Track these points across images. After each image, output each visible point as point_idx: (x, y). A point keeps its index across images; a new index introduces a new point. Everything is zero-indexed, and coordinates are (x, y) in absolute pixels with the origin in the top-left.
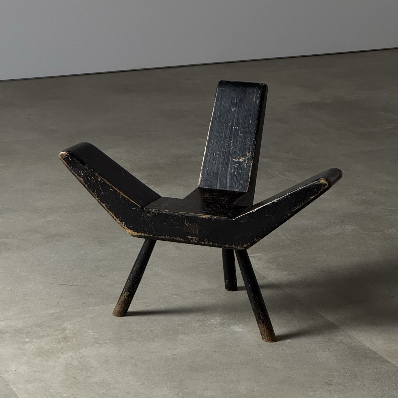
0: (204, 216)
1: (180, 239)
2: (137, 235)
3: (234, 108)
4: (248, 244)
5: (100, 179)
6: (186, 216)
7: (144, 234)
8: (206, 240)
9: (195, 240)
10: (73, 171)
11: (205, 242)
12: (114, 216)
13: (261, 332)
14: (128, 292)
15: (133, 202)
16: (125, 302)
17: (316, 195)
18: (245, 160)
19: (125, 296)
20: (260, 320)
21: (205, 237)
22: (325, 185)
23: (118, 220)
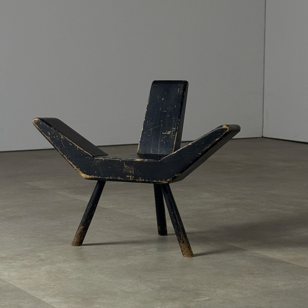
0: (138, 160)
1: (120, 178)
2: (89, 177)
3: (163, 98)
4: (170, 179)
5: (62, 137)
6: (125, 161)
7: (94, 176)
8: (140, 178)
9: (132, 178)
10: (43, 133)
11: (138, 179)
12: (72, 164)
13: (182, 249)
14: (83, 226)
15: (87, 152)
16: (81, 234)
17: (220, 138)
18: (171, 133)
19: (80, 230)
20: (181, 240)
21: (139, 176)
22: (227, 129)
23: (76, 167)
